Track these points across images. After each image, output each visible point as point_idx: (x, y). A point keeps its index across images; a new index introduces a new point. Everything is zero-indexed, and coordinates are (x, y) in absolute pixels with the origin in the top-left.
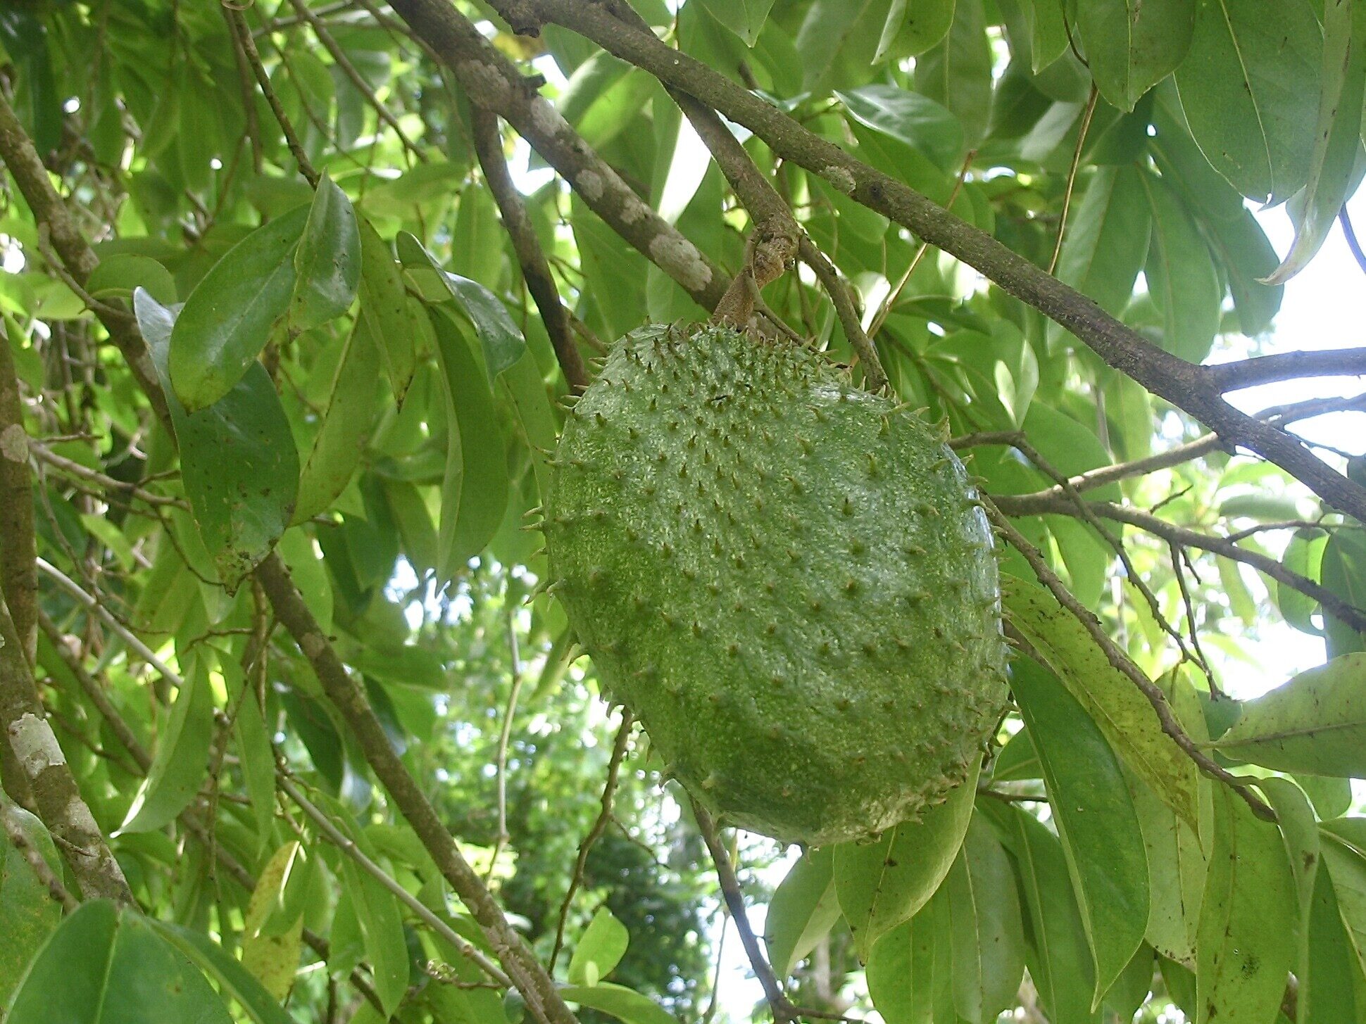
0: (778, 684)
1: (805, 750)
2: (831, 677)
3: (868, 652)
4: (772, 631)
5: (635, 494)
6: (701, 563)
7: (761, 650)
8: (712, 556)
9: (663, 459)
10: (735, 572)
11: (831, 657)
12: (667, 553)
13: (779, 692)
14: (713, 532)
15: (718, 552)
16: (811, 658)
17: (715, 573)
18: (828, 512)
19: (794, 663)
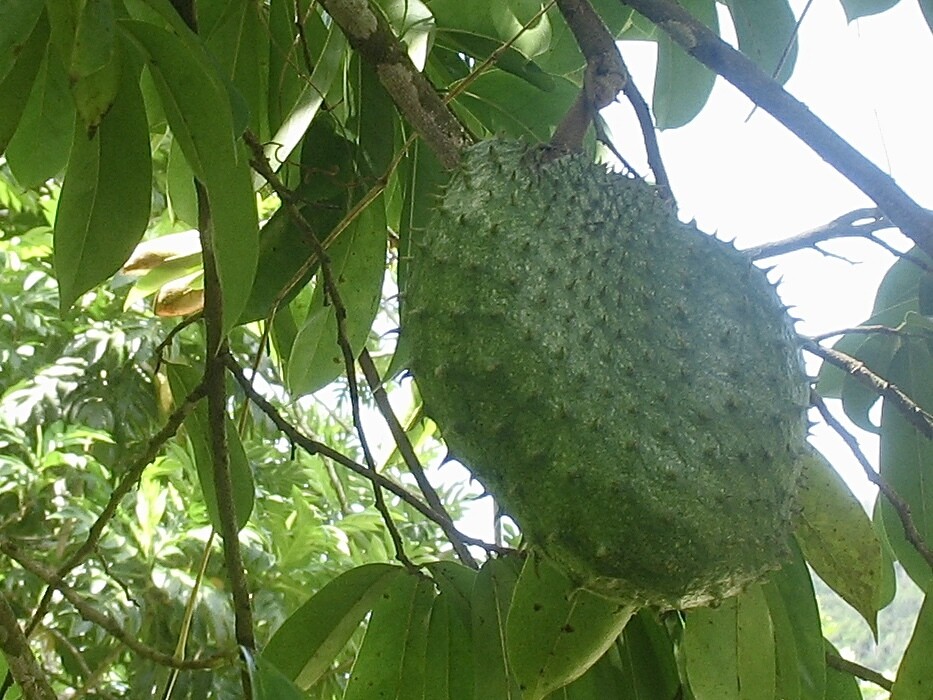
0: (671, 477)
1: (689, 532)
2: (714, 475)
3: (743, 458)
4: (665, 433)
5: (528, 299)
6: (591, 367)
7: (655, 448)
8: (601, 363)
9: (552, 272)
10: (626, 380)
11: (714, 459)
12: (560, 356)
13: (672, 484)
14: (600, 343)
15: (607, 359)
16: (698, 458)
17: (605, 378)
18: (709, 339)
19: (684, 461)
